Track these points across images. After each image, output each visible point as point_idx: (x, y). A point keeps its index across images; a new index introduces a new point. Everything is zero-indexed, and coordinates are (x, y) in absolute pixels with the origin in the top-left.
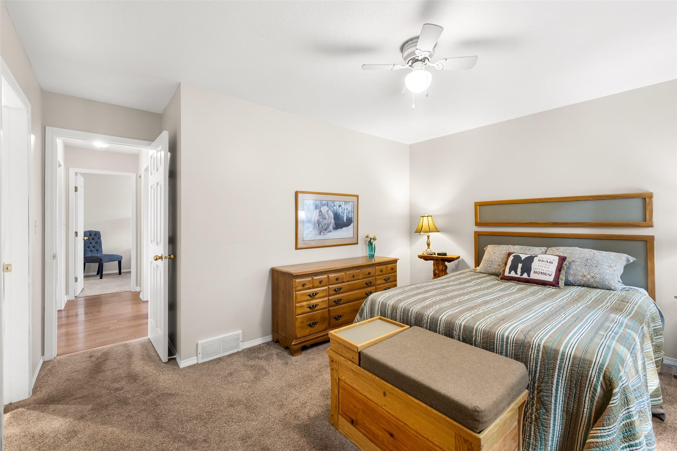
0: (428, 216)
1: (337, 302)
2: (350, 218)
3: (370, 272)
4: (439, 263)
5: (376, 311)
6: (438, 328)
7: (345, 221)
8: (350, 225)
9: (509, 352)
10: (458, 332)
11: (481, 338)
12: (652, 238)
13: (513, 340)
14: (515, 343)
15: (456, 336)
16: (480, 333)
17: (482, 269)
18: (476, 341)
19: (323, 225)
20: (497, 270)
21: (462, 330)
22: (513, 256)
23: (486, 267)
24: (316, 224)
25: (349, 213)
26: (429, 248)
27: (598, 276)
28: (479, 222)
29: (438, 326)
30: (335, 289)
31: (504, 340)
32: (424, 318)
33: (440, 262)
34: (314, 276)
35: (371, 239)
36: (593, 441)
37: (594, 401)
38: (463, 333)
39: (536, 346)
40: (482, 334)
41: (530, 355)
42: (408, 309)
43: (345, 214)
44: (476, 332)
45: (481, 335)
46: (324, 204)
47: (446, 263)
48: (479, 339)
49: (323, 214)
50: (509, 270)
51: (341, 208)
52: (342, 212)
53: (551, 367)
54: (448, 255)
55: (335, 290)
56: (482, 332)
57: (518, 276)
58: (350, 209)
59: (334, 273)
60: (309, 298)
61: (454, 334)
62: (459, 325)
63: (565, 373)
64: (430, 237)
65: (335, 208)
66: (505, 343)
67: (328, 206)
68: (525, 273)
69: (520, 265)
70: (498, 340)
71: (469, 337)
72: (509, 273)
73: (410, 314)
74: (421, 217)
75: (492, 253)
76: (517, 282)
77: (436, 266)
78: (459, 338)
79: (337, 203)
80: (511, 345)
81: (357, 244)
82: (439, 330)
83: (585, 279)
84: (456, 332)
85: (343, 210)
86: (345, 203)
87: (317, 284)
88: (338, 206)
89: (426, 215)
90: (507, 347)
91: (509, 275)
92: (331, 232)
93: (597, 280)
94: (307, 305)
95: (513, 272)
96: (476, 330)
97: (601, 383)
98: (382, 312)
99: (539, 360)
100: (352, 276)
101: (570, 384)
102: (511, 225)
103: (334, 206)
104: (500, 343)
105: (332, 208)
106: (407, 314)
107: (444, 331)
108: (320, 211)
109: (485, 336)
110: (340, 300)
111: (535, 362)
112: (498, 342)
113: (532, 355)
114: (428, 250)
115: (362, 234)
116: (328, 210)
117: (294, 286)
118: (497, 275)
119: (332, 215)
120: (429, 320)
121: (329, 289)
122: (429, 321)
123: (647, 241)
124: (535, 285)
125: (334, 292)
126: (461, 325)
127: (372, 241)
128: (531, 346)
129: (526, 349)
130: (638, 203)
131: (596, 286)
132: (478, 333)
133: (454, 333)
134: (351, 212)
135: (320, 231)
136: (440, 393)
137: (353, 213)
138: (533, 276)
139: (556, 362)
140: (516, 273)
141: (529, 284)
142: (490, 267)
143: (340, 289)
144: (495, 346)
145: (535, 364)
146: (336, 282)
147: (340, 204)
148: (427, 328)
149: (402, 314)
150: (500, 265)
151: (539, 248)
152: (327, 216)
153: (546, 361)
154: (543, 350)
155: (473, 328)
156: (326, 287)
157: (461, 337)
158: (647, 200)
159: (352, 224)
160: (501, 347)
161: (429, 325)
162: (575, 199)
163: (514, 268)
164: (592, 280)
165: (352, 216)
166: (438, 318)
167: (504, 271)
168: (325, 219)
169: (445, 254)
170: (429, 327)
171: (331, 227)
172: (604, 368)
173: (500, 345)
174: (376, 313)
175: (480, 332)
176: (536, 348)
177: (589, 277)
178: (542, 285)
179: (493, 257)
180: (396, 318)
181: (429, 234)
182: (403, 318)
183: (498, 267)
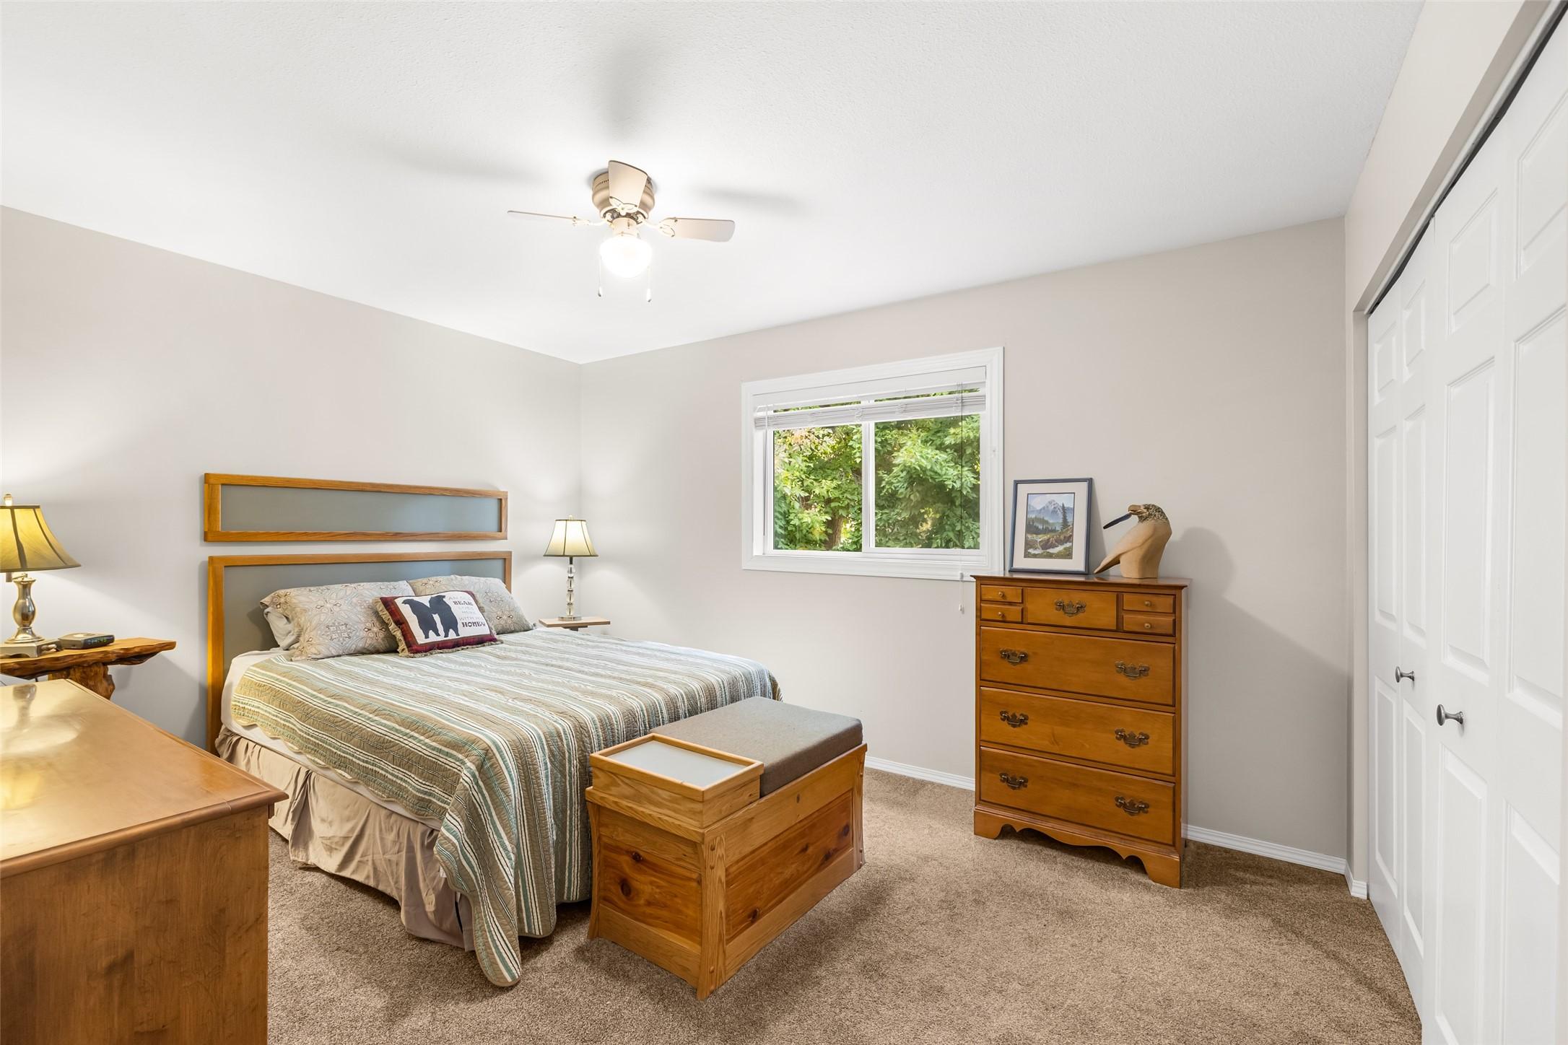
0: (12, 508)
4: (96, 674)
5: (540, 761)
6: (661, 716)
10: (683, 708)
12: (509, 553)
14: (729, 684)
15: (682, 714)
16: (702, 693)
21: (686, 700)
22: (402, 604)
23: (339, 641)
26: (27, 628)
27: (513, 614)
28: (221, 530)
31: (721, 687)
32: (637, 715)
33: (101, 669)
38: (688, 703)
44: (698, 694)
45: (704, 694)
47: (112, 670)
48: (704, 700)
50: (421, 631)
53: (753, 692)
54: (119, 643)
56: (703, 690)
57: (442, 638)
64: (33, 589)
66: (723, 690)
68: (450, 629)
69: (436, 617)
70: (718, 690)
71: (694, 706)
72: (427, 637)
73: (614, 722)
75: (329, 606)
76: (441, 651)
80: (728, 689)
82: (662, 720)
83: (502, 622)
90: (726, 693)
93: (514, 619)
95: (431, 633)
96: (698, 692)
98: (554, 755)
102: (312, 538)
106: (610, 725)
107: (669, 717)
109: (707, 693)
113: (741, 688)
114: (23, 638)
118: (379, 651)
122: (646, 714)
123: (505, 559)
124: (470, 646)
126: (683, 696)
128: (738, 679)
130: (493, 505)
131: (513, 630)
133: (680, 710)
138: (465, 632)
140: (438, 635)
141: (459, 649)
144: (718, 699)
149: (600, 730)
150: (369, 630)
153: (749, 687)
155: (694, 691)
157: (687, 712)
158: (503, 501)
161: (648, 722)
162: (427, 492)
163: (427, 625)
164: (509, 621)
166: (653, 701)
167: (407, 635)
169: (110, 640)
173: (720, 694)
174: (542, 767)
177: (505, 617)
178: (478, 644)
179: (343, 615)
180: (592, 748)
181: (26, 576)
182: (605, 740)
183: (371, 635)
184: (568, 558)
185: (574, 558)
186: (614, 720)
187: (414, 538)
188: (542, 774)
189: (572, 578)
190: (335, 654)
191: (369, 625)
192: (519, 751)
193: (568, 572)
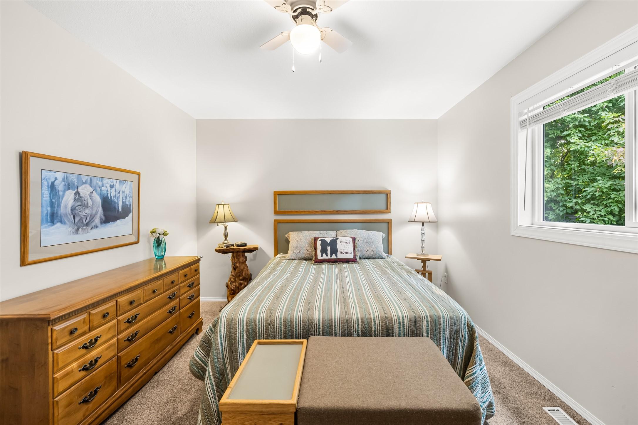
0: (223, 205)
1: (130, 340)
2: (127, 205)
3: (174, 281)
4: (239, 255)
5: (239, 333)
6: (334, 329)
7: (120, 210)
8: (127, 215)
9: (406, 331)
10: (356, 328)
11: (381, 326)
12: (391, 220)
13: (408, 319)
14: (410, 321)
15: (355, 332)
16: (378, 322)
17: (292, 256)
18: (376, 330)
19: (83, 216)
20: (306, 255)
21: (360, 323)
22: (320, 241)
23: (295, 253)
24: (69, 216)
25: (126, 198)
26: (226, 239)
27: (375, 250)
28: (277, 210)
29: (333, 328)
30: (129, 319)
31: (400, 321)
32: (314, 324)
33: (241, 254)
34: (91, 309)
35: (159, 234)
36: (469, 380)
37: (464, 347)
38: (362, 326)
39: (425, 317)
40: (380, 321)
41: (422, 327)
42: (291, 319)
43: (121, 199)
44: (374, 321)
45: (379, 323)
46: (84, 181)
47: (246, 254)
48: (379, 327)
49: (82, 199)
50: (320, 253)
51: (113, 189)
52: (115, 196)
53: (438, 332)
54: (248, 246)
55: (128, 322)
56: (380, 320)
57: (329, 257)
58: (127, 191)
59: (126, 294)
60: (83, 351)
61: (353, 331)
62: (356, 320)
63: (448, 334)
64: (228, 228)
65: (103, 188)
66: (402, 324)
67: (92, 185)
68: (334, 254)
69: (329, 248)
70: (396, 323)
71: (368, 329)
72: (322, 256)
73: (294, 324)
74: (217, 205)
75: (298, 239)
76: (328, 263)
77: (235, 258)
78: (358, 333)
79: (107, 182)
80: (407, 324)
81: (138, 242)
82: (335, 332)
83: (368, 253)
84: (354, 328)
85: (117, 193)
86: (120, 182)
87: (97, 320)
88: (108, 186)
89: (223, 203)
90: (404, 327)
91: (322, 258)
92: (98, 228)
93: (375, 252)
94: (79, 366)
95: (324, 255)
96: (374, 320)
97: (467, 332)
98: (249, 333)
99: (430, 329)
100: (151, 291)
101: (450, 340)
102: (306, 213)
103: (103, 186)
104: (398, 324)
105: (99, 189)
106: (291, 325)
107: (341, 331)
108: (77, 193)
109: (384, 323)
110: (136, 334)
111: (427, 332)
112: (396, 325)
113: (424, 326)
114: (225, 242)
115: (146, 228)
116: (92, 192)
117: (50, 341)
118: (310, 259)
119: (98, 200)
120: (321, 323)
121: (119, 322)
122: (321, 325)
123: (388, 223)
124: (341, 263)
125: (127, 324)
126: (358, 319)
127: (161, 236)
128: (422, 319)
129: (418, 323)
130: (383, 196)
131: (374, 257)
132: (376, 322)
133: (353, 329)
134: (130, 196)
135: (76, 227)
136: (436, 409)
137: (131, 199)
138: (340, 256)
139: (440, 326)
140: (327, 256)
141: (337, 263)
142: (300, 253)
143: (136, 317)
144: (394, 329)
145: (427, 334)
146: (130, 307)
147: (112, 184)
148: (320, 334)
149: (283, 326)
150: (308, 250)
151: (332, 232)
152: (90, 202)
153: (434, 328)
154: (430, 320)
155: (370, 319)
156: (115, 321)
157: (360, 332)
158: (388, 195)
159: (131, 215)
160: (399, 329)
161: (322, 330)
163: (324, 251)
164: (372, 253)
165: (130, 202)
166: (331, 318)
167: (316, 254)
168: (87, 208)
169: (245, 245)
170: (322, 332)
171: (97, 221)
172: (466, 319)
173: (398, 327)
174: (239, 337)
175: (378, 320)
176: (426, 320)
177: (370, 251)
178: (346, 262)
179: (301, 243)
180: (275, 335)
181: (226, 224)
182: (285, 332)
183: (308, 252)
184: (422, 223)
185: (425, 223)
186: (294, 323)
187: (345, 212)
188: (239, 340)
189: (423, 233)
190: (293, 258)
191: (308, 248)
192: (229, 325)
193: (422, 230)
